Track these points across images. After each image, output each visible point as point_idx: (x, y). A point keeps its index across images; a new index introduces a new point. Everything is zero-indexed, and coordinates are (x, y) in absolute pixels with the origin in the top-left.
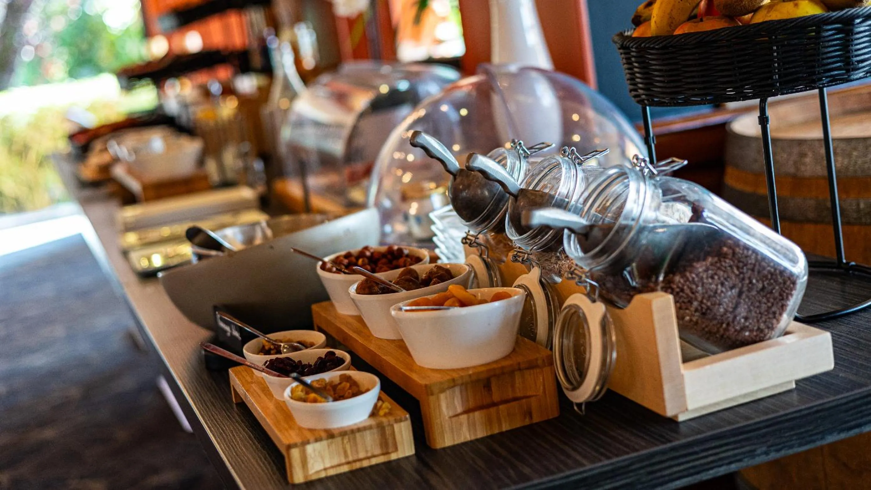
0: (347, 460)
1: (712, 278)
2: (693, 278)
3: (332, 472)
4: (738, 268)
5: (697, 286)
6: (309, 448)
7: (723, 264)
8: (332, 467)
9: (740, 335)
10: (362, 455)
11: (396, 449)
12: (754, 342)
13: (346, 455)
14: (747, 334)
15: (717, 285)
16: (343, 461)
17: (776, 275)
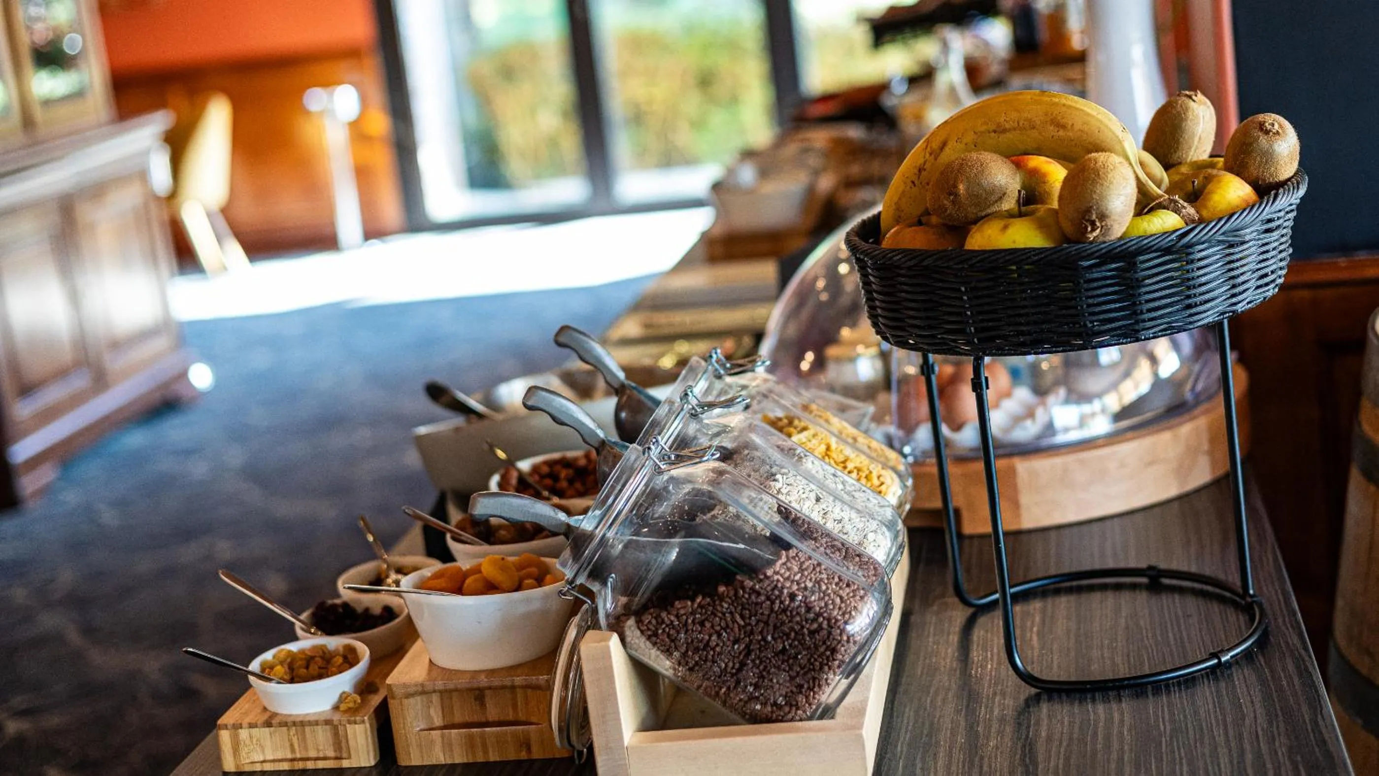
0: (293, 756)
1: (702, 624)
2: (672, 622)
3: (268, 767)
4: (742, 617)
5: (678, 632)
6: (244, 734)
7: (719, 608)
8: (273, 761)
9: (748, 706)
10: (312, 754)
11: (349, 757)
12: (769, 720)
13: (293, 750)
14: (758, 707)
15: (710, 636)
16: (289, 756)
17: (803, 635)
